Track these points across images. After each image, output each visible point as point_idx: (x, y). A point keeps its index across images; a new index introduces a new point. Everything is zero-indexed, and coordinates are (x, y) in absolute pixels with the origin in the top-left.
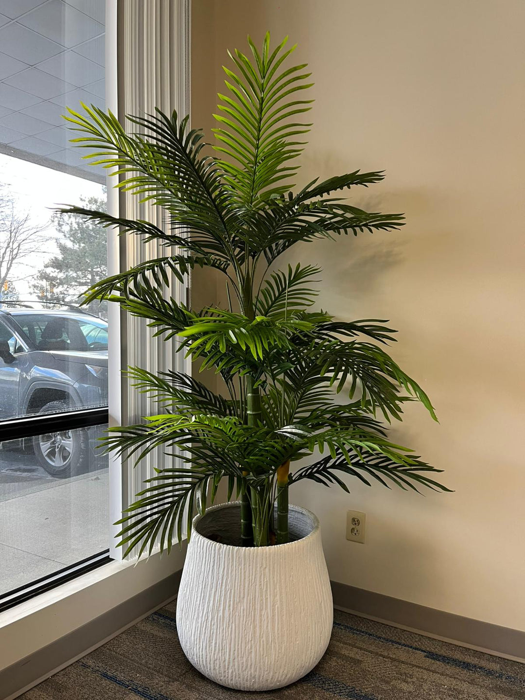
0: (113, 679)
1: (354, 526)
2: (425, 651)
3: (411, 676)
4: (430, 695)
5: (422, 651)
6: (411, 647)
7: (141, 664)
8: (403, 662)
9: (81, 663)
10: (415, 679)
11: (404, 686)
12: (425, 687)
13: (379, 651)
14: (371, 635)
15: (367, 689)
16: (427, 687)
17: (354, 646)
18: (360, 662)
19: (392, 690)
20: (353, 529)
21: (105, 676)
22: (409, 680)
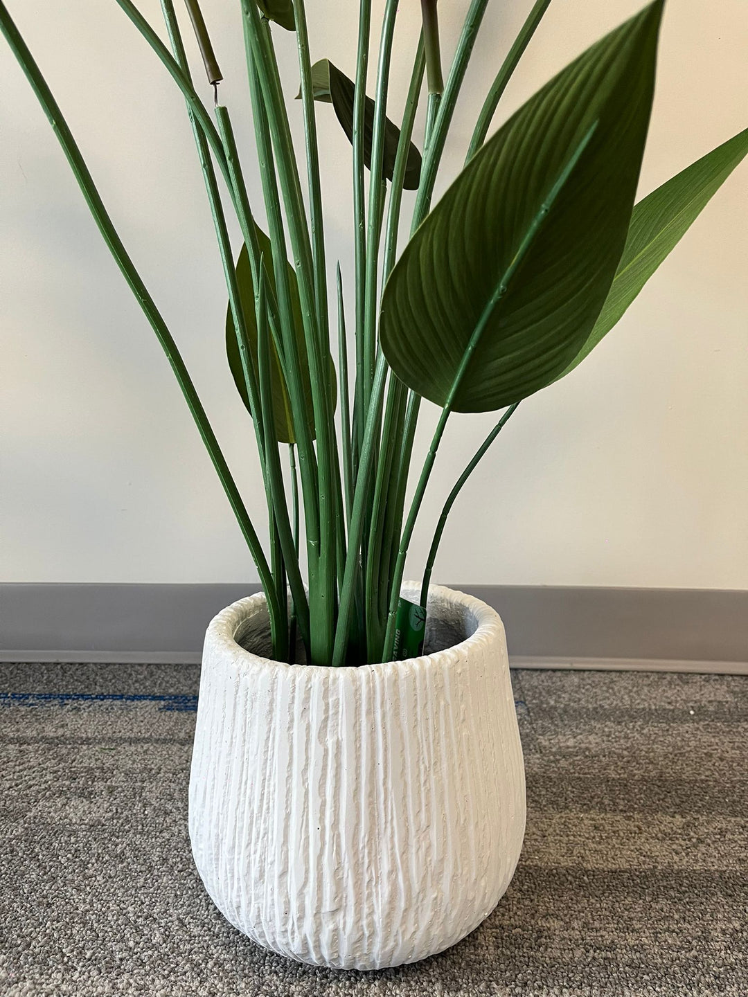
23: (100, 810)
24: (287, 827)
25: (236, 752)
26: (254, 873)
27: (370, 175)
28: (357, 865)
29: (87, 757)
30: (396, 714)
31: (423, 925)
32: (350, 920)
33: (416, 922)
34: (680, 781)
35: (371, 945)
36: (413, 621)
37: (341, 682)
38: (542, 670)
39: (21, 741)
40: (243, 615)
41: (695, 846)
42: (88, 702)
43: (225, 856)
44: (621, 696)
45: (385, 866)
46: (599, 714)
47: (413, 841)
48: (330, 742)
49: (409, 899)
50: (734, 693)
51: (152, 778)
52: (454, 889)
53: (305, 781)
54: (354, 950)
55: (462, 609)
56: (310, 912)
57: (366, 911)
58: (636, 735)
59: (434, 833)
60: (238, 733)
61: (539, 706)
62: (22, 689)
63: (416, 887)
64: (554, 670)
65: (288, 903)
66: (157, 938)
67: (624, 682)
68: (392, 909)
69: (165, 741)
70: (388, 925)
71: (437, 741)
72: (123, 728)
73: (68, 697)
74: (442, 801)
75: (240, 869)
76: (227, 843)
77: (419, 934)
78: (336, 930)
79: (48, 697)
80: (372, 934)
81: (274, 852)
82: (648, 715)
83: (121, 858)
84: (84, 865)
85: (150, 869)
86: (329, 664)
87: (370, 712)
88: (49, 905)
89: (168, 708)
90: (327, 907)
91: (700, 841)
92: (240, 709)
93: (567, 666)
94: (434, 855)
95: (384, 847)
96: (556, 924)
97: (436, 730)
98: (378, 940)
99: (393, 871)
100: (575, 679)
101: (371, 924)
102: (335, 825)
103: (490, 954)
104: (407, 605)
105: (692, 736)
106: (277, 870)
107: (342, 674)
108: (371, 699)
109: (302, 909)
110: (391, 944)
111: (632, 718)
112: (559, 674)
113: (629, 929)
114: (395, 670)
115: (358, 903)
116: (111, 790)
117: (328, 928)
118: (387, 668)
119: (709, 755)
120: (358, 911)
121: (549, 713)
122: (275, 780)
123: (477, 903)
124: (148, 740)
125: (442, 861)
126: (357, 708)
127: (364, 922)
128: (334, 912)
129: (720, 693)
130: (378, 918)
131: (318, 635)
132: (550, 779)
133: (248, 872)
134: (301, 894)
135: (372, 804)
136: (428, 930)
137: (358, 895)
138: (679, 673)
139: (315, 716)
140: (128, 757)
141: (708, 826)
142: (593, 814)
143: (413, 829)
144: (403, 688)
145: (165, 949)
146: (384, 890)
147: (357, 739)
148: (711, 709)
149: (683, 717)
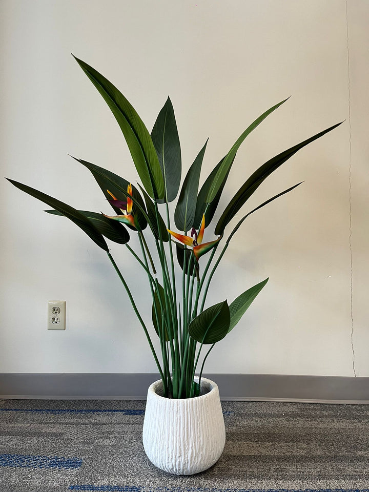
1: (55, 315)
2: (123, 411)
3: (113, 433)
4: (132, 443)
5: (121, 411)
6: (111, 411)
8: (104, 424)
10: (116, 434)
11: (107, 442)
12: (126, 437)
13: (81, 421)
14: (73, 411)
15: (69, 454)
16: (128, 438)
17: (56, 423)
18: (61, 434)
19: (95, 448)
20: (54, 319)
22: (111, 436)
23: (113, 442)
24: (169, 437)
25: (157, 419)
26: (161, 448)
27: (186, 276)
28: (184, 445)
29: (105, 428)
30: (193, 410)
31: (199, 460)
32: (183, 458)
33: (198, 460)
34: (274, 434)
35: (187, 465)
36: (197, 388)
37: (181, 403)
38: (241, 401)
39: (85, 424)
40: (156, 386)
41: (273, 450)
42: (101, 413)
43: (154, 445)
44: (264, 410)
45: (191, 446)
46: (256, 415)
47: (197, 440)
48: (178, 416)
49: (196, 454)
50: (298, 408)
51: (126, 434)
52: (206, 453)
53: (173, 426)
54: (184, 467)
55: (209, 384)
56: (174, 457)
57: (186, 456)
58: (265, 421)
59: (201, 438)
60: (158, 414)
61: (238, 413)
62: (79, 408)
63: (197, 451)
64: (245, 402)
65: (169, 455)
66: (135, 470)
67: (265, 405)
68: (192, 456)
69: (127, 424)
70: (191, 460)
71: (202, 416)
72: (113, 420)
73: (94, 411)
74: (203, 431)
75: (158, 448)
76: (155, 442)
77: (198, 463)
78: (180, 461)
79: (89, 411)
80: (188, 462)
81: (166, 443)
82: (270, 415)
83: (122, 453)
84: (113, 455)
85: (130, 456)
86: (177, 398)
87: (187, 409)
88: (106, 464)
89: (126, 414)
90: (178, 455)
91: (275, 448)
92: (158, 409)
93: (249, 400)
94: (201, 444)
95: (190, 441)
96: (233, 467)
97: (201, 414)
98: (189, 464)
99: (192, 447)
100: (251, 404)
101: (187, 460)
102: (179, 436)
103: (216, 473)
104: (196, 383)
105: (282, 421)
106: (167, 447)
107: (181, 400)
108: (187, 406)
109: (172, 456)
110: (192, 465)
111: (265, 416)
112: (246, 403)
113: (251, 468)
114: (192, 400)
115: (185, 454)
116: (115, 437)
117: (178, 461)
118: (191, 399)
119: (284, 427)
120: (185, 457)
121: (241, 415)
122: (166, 425)
123: (212, 456)
124: (122, 423)
125: (203, 445)
126: (184, 408)
127: (186, 459)
128: (179, 457)
129: (294, 409)
130: (189, 458)
131: (175, 392)
132: (238, 433)
133: (160, 448)
134: (172, 453)
135: (187, 431)
136: (200, 462)
137: (185, 453)
138: (283, 402)
139: (175, 410)
140: (117, 428)
141: (277, 445)
142: (248, 442)
143: (196, 437)
144: (194, 404)
145: (138, 472)
146: (190, 451)
147: (184, 415)
148: (290, 413)
149: (281, 416)
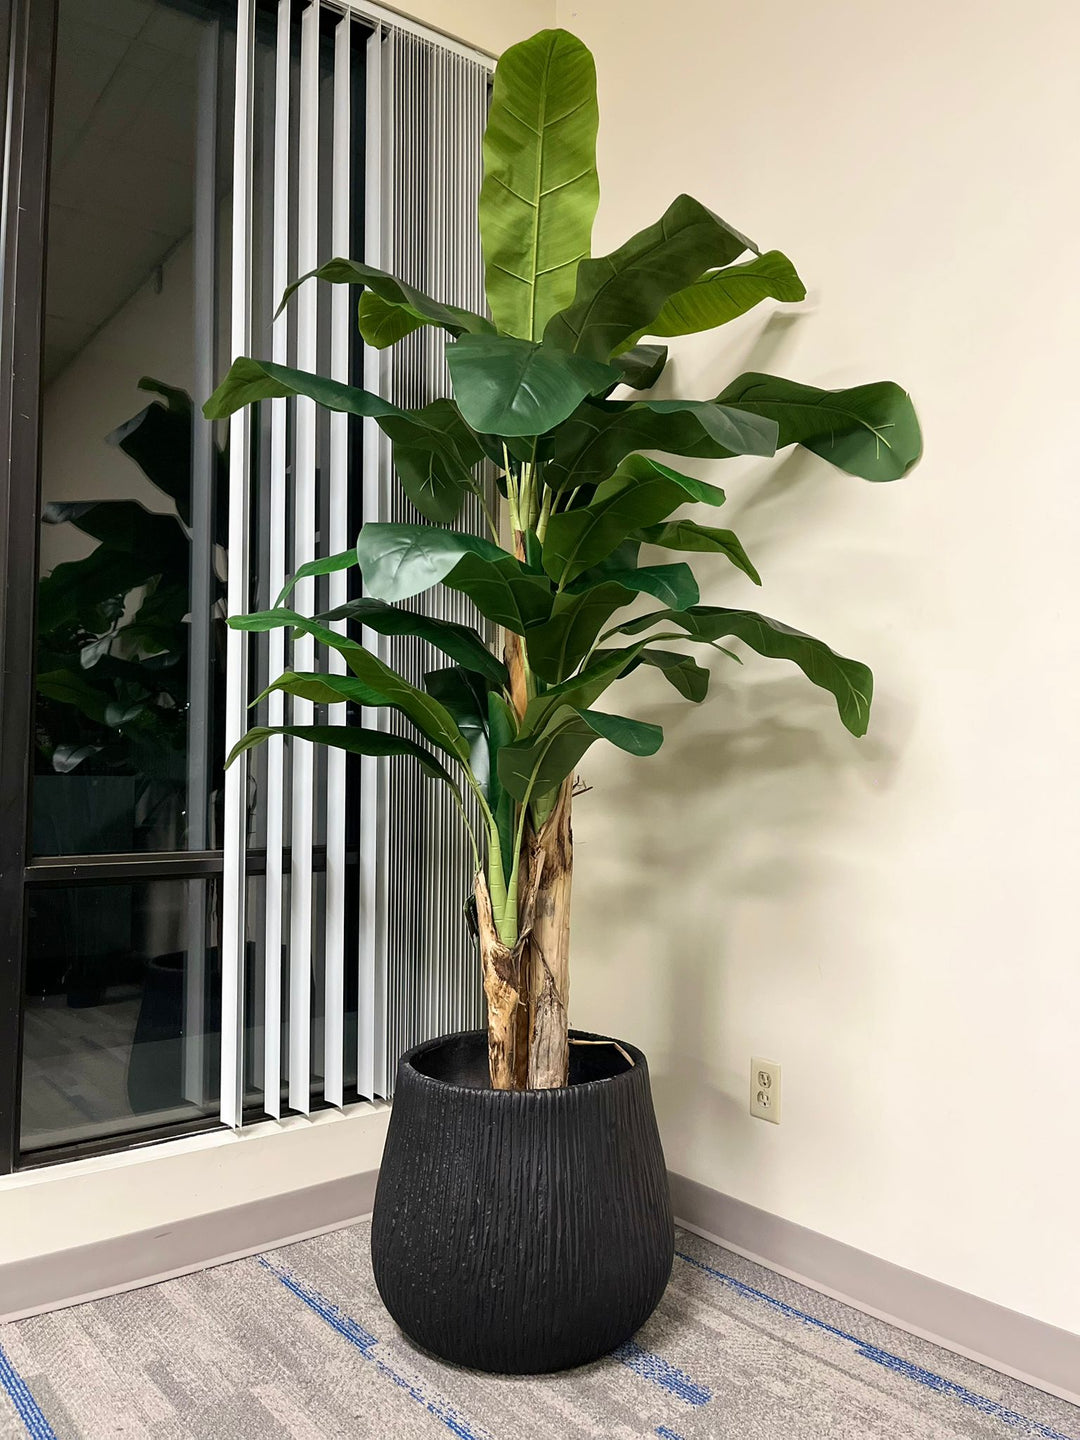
0: (294, 1288)
1: (761, 1089)
3: (803, 1376)
5: (858, 1342)
6: (839, 1333)
7: (348, 1274)
8: (803, 1352)
9: (260, 1259)
10: (806, 1382)
11: (777, 1388)
12: (818, 1396)
13: (771, 1327)
14: (773, 1301)
19: (749, 1388)
20: (760, 1094)
21: (286, 1282)
22: (795, 1380)
